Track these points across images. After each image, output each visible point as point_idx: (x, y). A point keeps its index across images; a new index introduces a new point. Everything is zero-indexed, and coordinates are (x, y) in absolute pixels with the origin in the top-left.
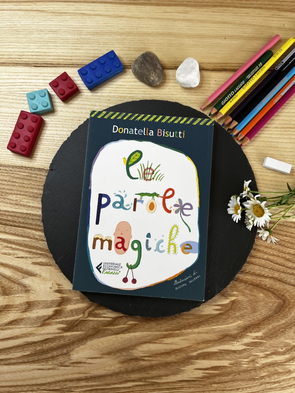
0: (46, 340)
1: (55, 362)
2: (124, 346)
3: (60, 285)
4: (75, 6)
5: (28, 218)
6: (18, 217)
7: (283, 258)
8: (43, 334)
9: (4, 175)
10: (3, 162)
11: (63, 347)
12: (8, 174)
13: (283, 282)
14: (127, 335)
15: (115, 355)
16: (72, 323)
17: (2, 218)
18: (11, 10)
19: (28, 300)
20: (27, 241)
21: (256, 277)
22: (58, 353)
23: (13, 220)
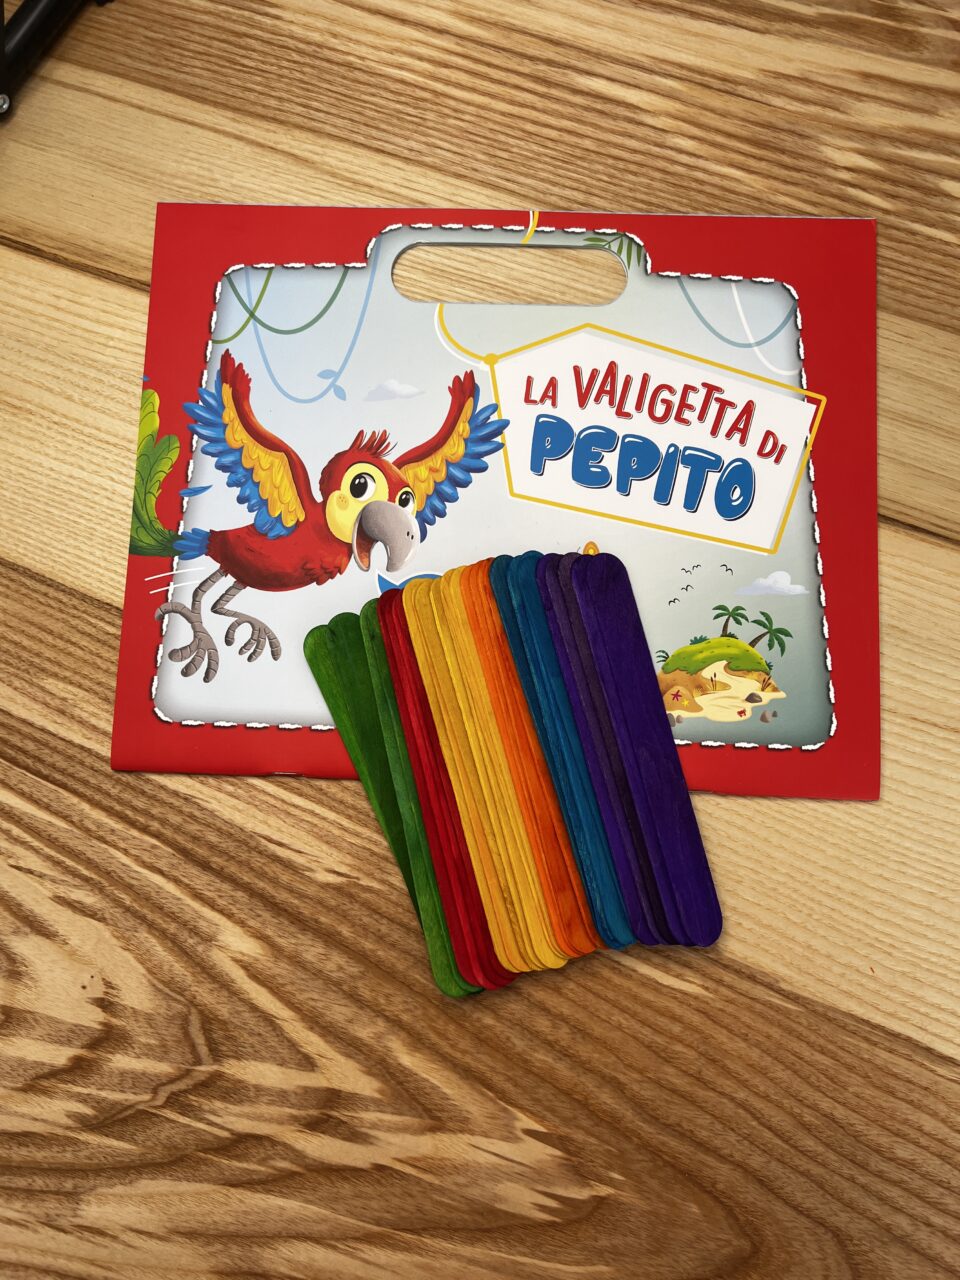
0: (26, 1134)
1: (32, 1207)
2: (241, 1227)
3: (113, 988)
4: (402, 173)
5: (82, 763)
6: (54, 750)
7: (792, 1114)
8: (23, 1116)
9: (51, 616)
10: (60, 575)
11: (68, 1171)
12: (64, 616)
13: (771, 1190)
14: (258, 1196)
15: (208, 1244)
16: (113, 1112)
17: (7, 737)
18: (216, 131)
19: (8, 1003)
20: (59, 829)
21: (692, 1149)
22: (47, 1186)
23: (37, 753)
